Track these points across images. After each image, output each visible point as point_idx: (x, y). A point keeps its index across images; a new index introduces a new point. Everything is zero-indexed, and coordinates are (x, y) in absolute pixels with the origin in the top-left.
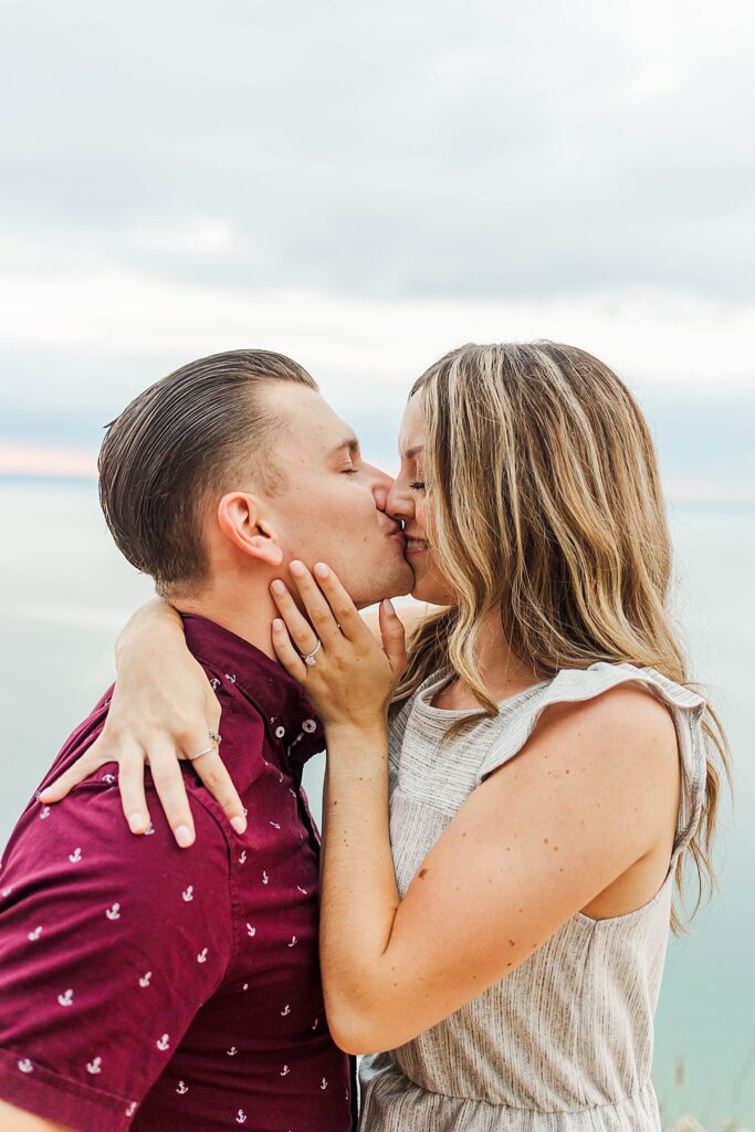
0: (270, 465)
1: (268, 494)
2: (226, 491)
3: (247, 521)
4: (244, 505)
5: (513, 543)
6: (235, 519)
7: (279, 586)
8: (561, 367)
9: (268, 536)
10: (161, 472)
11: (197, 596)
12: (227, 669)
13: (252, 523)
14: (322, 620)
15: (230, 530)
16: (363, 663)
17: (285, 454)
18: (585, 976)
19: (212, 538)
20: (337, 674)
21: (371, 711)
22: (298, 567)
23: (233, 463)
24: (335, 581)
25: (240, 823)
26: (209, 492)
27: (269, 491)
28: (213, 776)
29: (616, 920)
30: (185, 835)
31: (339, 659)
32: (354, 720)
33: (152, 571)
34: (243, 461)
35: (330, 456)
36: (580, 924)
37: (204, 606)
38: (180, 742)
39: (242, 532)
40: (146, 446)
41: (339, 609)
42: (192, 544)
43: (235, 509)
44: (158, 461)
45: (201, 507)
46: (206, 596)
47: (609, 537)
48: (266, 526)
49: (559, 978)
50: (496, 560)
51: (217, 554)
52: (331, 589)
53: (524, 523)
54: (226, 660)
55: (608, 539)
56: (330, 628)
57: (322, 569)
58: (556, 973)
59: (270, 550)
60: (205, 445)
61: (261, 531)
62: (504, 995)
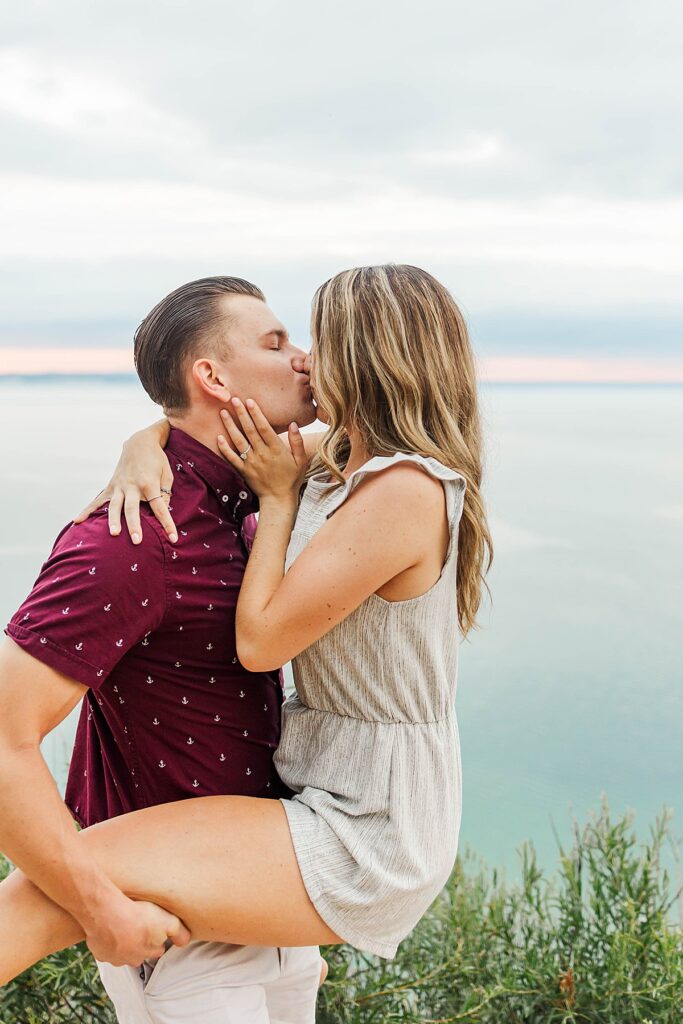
0: (224, 343)
1: (222, 360)
2: (198, 357)
3: (210, 375)
4: (208, 367)
5: (354, 380)
6: (203, 374)
7: (225, 413)
8: (389, 277)
9: (222, 385)
10: (163, 344)
11: (182, 417)
12: (188, 459)
13: (213, 377)
14: (251, 432)
15: (198, 379)
16: (276, 459)
17: (233, 337)
18: (385, 635)
19: (191, 384)
20: (261, 465)
21: (284, 488)
22: (237, 401)
23: (203, 340)
24: (257, 409)
25: (174, 537)
26: (189, 357)
27: (224, 358)
28: (159, 510)
29: (401, 603)
30: (137, 537)
31: (261, 456)
32: (274, 494)
33: (161, 403)
34: (208, 339)
35: (261, 339)
36: (380, 604)
37: (186, 424)
38: (143, 491)
39: (206, 381)
40: (156, 331)
41: (259, 427)
42: (180, 387)
43: (203, 368)
44: (161, 339)
45: (184, 365)
46: (188, 417)
47: (411, 377)
48: (221, 380)
49: (370, 636)
50: (346, 392)
51: (194, 394)
52: (255, 415)
53: (359, 368)
54: (188, 454)
55: (412, 380)
56: (255, 437)
57: (251, 402)
58: (369, 633)
59: (223, 394)
60: (187, 330)
61: (217, 381)
62: (342, 646)
